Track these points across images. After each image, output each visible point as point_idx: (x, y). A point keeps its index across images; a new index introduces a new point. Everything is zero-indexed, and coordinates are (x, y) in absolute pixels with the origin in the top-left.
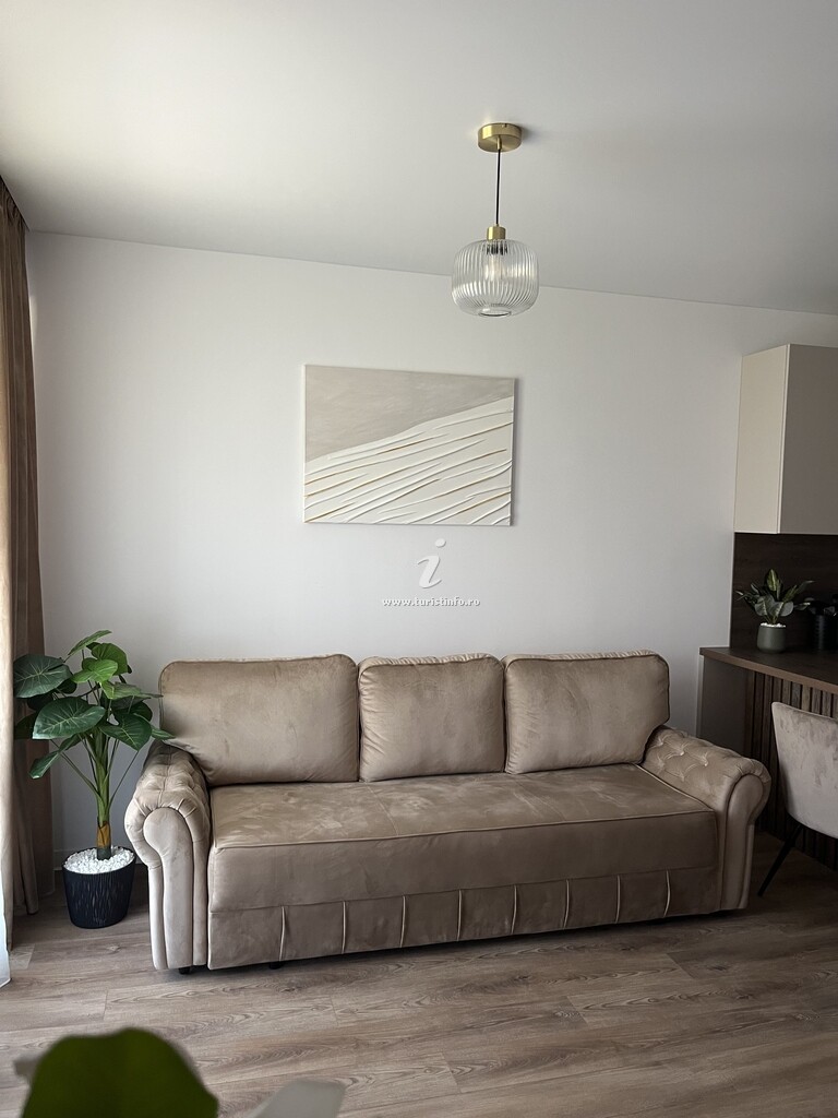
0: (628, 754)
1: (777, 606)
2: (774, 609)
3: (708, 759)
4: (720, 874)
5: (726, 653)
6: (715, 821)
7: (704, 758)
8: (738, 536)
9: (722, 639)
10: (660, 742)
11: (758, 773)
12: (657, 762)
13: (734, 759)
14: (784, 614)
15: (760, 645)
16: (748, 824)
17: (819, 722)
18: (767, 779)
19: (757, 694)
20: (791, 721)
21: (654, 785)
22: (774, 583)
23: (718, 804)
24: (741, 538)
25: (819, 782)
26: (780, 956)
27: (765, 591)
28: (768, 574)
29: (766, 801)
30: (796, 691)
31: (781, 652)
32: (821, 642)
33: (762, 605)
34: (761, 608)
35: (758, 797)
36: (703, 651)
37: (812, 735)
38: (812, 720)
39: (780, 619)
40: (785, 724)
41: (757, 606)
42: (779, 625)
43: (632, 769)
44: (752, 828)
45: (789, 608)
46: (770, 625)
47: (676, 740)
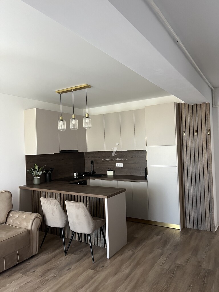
0: (2, 221)
1: (38, 173)
2: (37, 174)
3: (25, 216)
4: (31, 246)
5: (26, 187)
6: (29, 233)
7: (24, 217)
8: (26, 156)
9: (24, 183)
10: (11, 215)
11: (38, 217)
12: (10, 221)
13: (32, 215)
14: (40, 175)
15: (34, 183)
16: (37, 230)
17: (52, 200)
18: (41, 218)
19: (34, 196)
20: (45, 201)
21: (11, 228)
22: (36, 167)
23: (29, 228)
24: (27, 157)
25: (53, 215)
26: (48, 262)
27: (35, 169)
28: (35, 165)
29: (41, 223)
30: (44, 193)
31: (40, 184)
32: (48, 180)
33: (34, 173)
34: (34, 174)
35: (38, 221)
36: (19, 187)
37: (51, 204)
38: (50, 200)
39: (39, 176)
40: (44, 202)
41: (33, 173)
42: (38, 178)
43: (3, 225)
44: (38, 231)
45: (41, 173)
46: (36, 178)
47: (15, 213)
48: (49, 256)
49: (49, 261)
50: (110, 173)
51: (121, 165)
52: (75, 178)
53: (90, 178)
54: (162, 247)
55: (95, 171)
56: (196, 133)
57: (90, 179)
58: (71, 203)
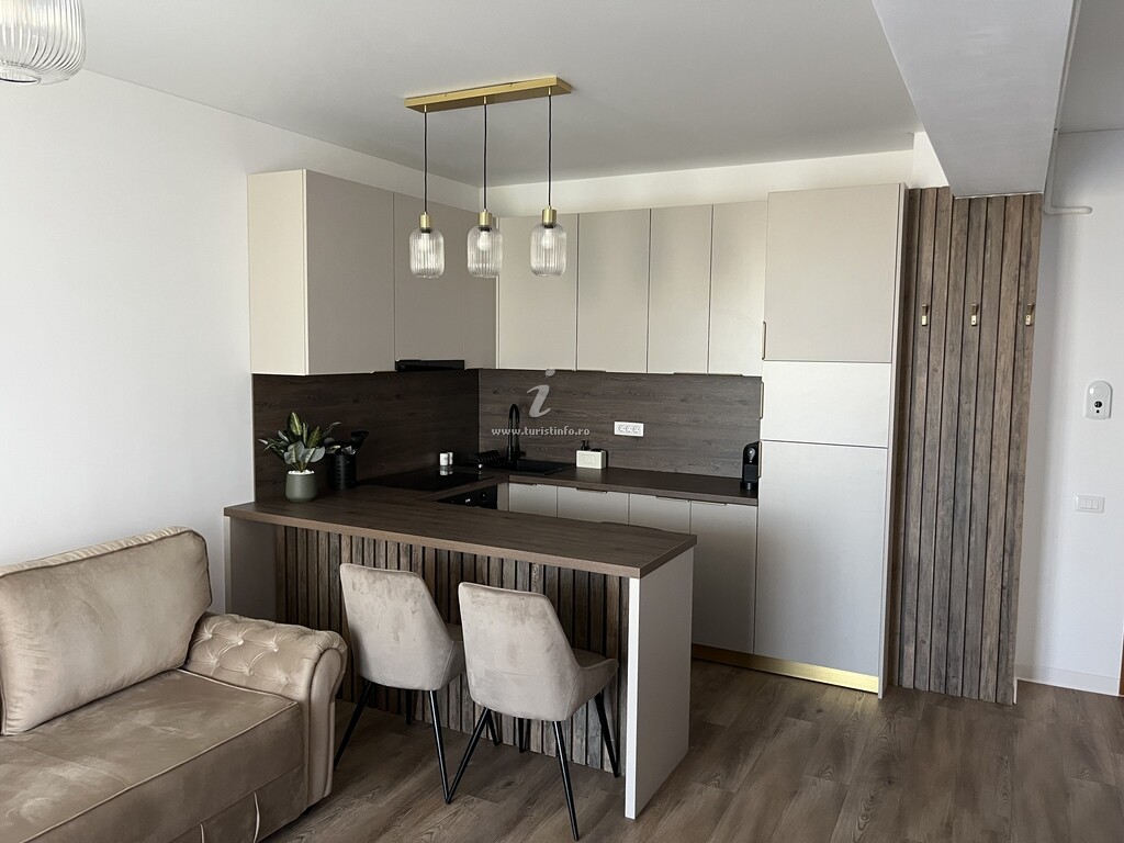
0: (171, 659)
1: (308, 453)
2: (304, 456)
3: (278, 645)
4: (306, 769)
5: (252, 508)
6: (301, 712)
7: (272, 644)
8: (256, 378)
9: (246, 494)
10: (207, 634)
11: (335, 646)
12: (207, 660)
13: (311, 638)
14: (314, 460)
15: (288, 495)
16: (330, 702)
17: (397, 578)
18: (344, 649)
20: (363, 580)
21: (213, 694)
22: (297, 428)
23: (300, 693)
24: (260, 381)
25: (397, 639)
27: (295, 439)
28: (290, 419)
29: (344, 672)
30: (335, 541)
31: (312, 500)
32: (342, 482)
33: (291, 455)
34: (290, 457)
35: (334, 665)
36: (227, 512)
37: (390, 591)
38: (389, 577)
39: (310, 466)
40: (358, 585)
41: (286, 455)
42: (307, 472)
43: (177, 676)
44: (333, 704)
45: (320, 453)
46: (299, 473)
47: (229, 628)
48: (380, 805)
49: (386, 829)
50: (589, 460)
51: (635, 429)
52: (443, 473)
53: (511, 477)
54: (830, 770)
55: (521, 449)
56: (974, 318)
57: (509, 482)
58: (490, 594)
